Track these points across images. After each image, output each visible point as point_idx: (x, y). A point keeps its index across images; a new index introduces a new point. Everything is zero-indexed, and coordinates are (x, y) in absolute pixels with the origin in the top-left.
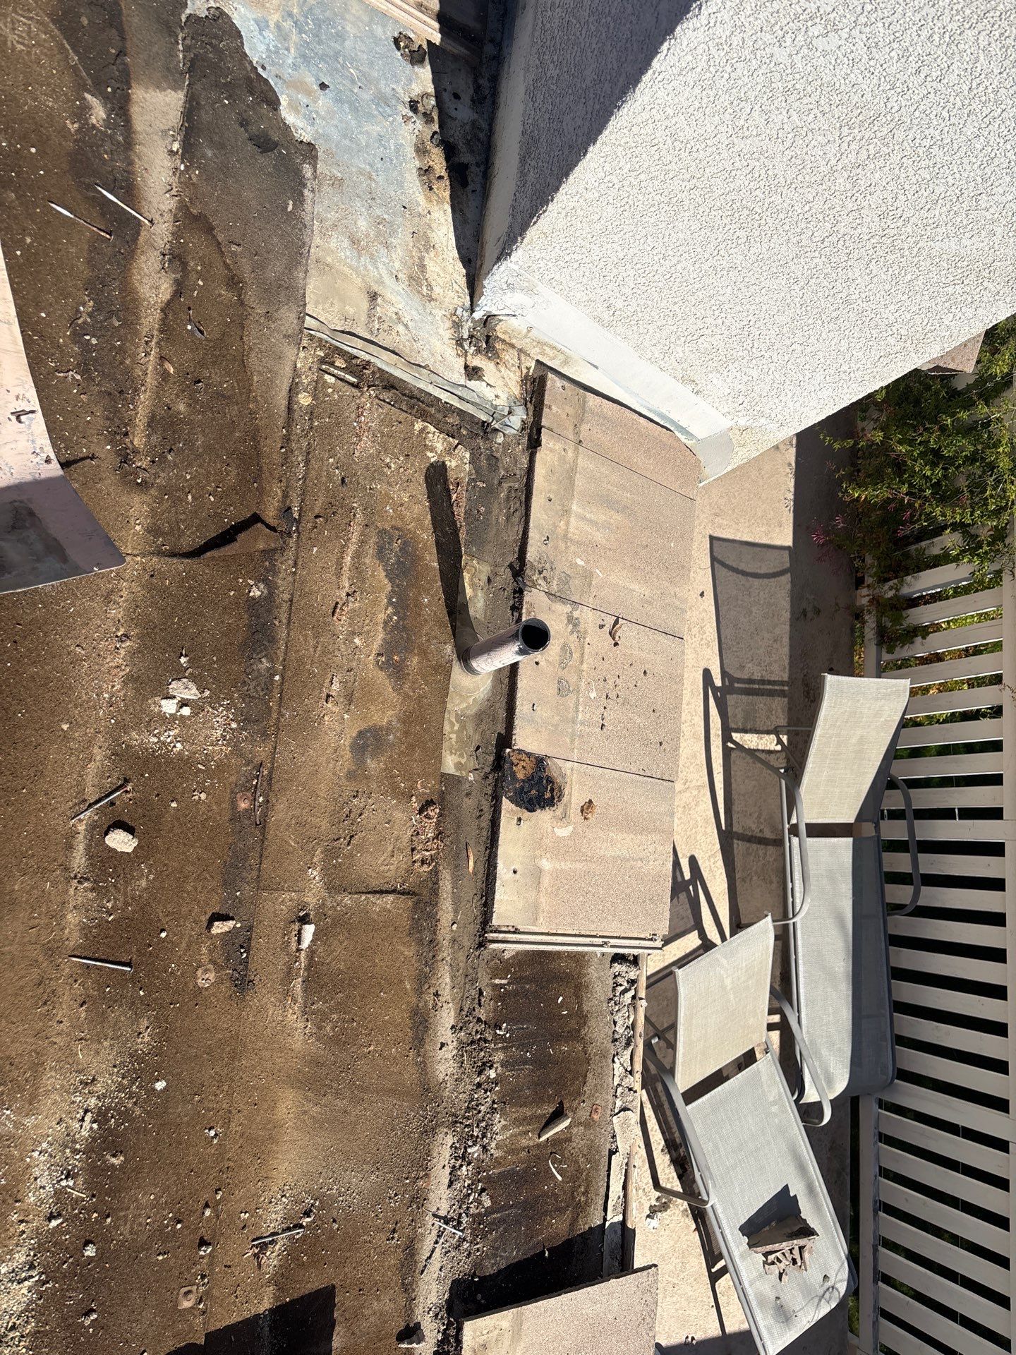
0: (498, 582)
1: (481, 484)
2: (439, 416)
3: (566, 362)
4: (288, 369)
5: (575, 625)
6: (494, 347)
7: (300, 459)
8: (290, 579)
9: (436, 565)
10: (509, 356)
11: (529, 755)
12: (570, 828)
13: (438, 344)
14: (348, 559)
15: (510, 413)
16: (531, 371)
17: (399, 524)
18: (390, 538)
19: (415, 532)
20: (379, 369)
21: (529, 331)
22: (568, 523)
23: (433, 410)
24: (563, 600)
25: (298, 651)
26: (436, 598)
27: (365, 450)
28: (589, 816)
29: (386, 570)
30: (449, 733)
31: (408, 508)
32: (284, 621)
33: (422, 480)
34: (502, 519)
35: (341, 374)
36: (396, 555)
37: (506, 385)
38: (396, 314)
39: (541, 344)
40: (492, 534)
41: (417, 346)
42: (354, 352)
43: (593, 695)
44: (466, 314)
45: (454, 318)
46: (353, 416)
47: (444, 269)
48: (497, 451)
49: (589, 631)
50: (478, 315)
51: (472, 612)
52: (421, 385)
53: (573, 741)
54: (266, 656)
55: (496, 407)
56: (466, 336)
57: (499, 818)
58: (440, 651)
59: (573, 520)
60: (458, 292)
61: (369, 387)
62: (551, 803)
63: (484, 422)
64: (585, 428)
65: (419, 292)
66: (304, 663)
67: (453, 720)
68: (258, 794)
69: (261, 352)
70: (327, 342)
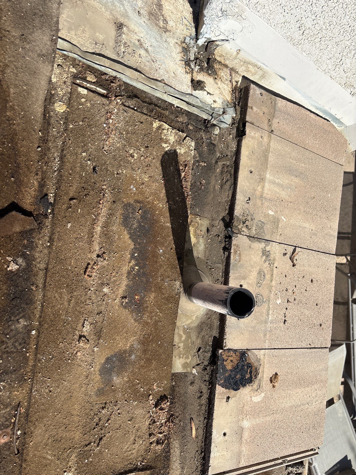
0: (214, 231)
1: (203, 164)
2: (172, 117)
3: (263, 77)
4: (44, 83)
5: (268, 256)
6: (213, 67)
7: (55, 155)
8: (46, 251)
9: (169, 225)
10: (224, 74)
11: (235, 351)
12: (263, 395)
13: (172, 64)
14: (98, 229)
15: (224, 113)
16: (239, 84)
17: (141, 198)
18: (133, 209)
19: (153, 203)
20: (125, 83)
21: (238, 53)
22: (263, 187)
23: (167, 113)
24: (259, 239)
25: (54, 306)
26: (169, 249)
27: (113, 144)
28: (276, 384)
29: (130, 233)
30: (178, 343)
31: (148, 186)
32: (41, 286)
33: (158, 164)
34: (218, 187)
35: (93, 87)
36: (138, 222)
37: (221, 93)
38: (139, 41)
39: (246, 63)
40: (210, 198)
41: (155, 65)
42: (102, 69)
43: (279, 302)
44: (192, 42)
45: (184, 45)
46: (103, 119)
47: (176, 8)
48: (215, 140)
49: (277, 258)
50: (201, 42)
51: (195, 254)
52: (158, 94)
53: (265, 335)
54: (23, 317)
55: (214, 109)
56: (192, 58)
57: (214, 399)
58: (171, 286)
59: (267, 185)
60: (186, 25)
61: (116, 96)
62: (250, 381)
63: (205, 120)
64: (275, 121)
65: (157, 25)
66: (59, 315)
67: (181, 333)
68: (16, 428)
69: (17, 68)
70: (80, 61)
